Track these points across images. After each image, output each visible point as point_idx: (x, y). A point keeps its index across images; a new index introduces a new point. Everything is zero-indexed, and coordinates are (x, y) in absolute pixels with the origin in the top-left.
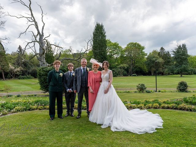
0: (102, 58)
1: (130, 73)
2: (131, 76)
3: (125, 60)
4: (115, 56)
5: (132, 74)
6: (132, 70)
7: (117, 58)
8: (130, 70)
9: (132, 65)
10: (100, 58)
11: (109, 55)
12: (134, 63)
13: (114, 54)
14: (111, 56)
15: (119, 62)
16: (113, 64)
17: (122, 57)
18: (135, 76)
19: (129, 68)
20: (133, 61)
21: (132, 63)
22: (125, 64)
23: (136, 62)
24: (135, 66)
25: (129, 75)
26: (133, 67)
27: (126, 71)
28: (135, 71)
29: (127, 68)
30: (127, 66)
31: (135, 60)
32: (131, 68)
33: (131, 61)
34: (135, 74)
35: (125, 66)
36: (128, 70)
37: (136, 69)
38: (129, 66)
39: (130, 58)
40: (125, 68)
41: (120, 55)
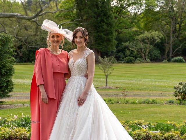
0: (99, 15)
1: (168, 55)
2: (169, 61)
3: (157, 20)
4: (132, 10)
5: (173, 57)
6: (175, 46)
7: (135, 14)
8: (169, 48)
9: (174, 33)
10: (93, 14)
11: (116, 7)
12: (180, 29)
13: (129, 6)
14: (120, 10)
15: (142, 25)
16: (125, 31)
17: (149, 11)
18: (180, 61)
19: (167, 41)
20: (177, 23)
21: (174, 30)
22: (156, 31)
23: (184, 25)
24: (181, 37)
25: (165, 59)
26: (177, 39)
27: (158, 49)
28: (181, 50)
29: (160, 41)
30: (160, 37)
31: (183, 21)
32: (171, 42)
33: (172, 23)
34: (181, 58)
35: (157, 35)
36: (164, 46)
37: (184, 45)
38: (167, 36)
39: (169, 16)
40: (156, 42)
41: (145, 9)
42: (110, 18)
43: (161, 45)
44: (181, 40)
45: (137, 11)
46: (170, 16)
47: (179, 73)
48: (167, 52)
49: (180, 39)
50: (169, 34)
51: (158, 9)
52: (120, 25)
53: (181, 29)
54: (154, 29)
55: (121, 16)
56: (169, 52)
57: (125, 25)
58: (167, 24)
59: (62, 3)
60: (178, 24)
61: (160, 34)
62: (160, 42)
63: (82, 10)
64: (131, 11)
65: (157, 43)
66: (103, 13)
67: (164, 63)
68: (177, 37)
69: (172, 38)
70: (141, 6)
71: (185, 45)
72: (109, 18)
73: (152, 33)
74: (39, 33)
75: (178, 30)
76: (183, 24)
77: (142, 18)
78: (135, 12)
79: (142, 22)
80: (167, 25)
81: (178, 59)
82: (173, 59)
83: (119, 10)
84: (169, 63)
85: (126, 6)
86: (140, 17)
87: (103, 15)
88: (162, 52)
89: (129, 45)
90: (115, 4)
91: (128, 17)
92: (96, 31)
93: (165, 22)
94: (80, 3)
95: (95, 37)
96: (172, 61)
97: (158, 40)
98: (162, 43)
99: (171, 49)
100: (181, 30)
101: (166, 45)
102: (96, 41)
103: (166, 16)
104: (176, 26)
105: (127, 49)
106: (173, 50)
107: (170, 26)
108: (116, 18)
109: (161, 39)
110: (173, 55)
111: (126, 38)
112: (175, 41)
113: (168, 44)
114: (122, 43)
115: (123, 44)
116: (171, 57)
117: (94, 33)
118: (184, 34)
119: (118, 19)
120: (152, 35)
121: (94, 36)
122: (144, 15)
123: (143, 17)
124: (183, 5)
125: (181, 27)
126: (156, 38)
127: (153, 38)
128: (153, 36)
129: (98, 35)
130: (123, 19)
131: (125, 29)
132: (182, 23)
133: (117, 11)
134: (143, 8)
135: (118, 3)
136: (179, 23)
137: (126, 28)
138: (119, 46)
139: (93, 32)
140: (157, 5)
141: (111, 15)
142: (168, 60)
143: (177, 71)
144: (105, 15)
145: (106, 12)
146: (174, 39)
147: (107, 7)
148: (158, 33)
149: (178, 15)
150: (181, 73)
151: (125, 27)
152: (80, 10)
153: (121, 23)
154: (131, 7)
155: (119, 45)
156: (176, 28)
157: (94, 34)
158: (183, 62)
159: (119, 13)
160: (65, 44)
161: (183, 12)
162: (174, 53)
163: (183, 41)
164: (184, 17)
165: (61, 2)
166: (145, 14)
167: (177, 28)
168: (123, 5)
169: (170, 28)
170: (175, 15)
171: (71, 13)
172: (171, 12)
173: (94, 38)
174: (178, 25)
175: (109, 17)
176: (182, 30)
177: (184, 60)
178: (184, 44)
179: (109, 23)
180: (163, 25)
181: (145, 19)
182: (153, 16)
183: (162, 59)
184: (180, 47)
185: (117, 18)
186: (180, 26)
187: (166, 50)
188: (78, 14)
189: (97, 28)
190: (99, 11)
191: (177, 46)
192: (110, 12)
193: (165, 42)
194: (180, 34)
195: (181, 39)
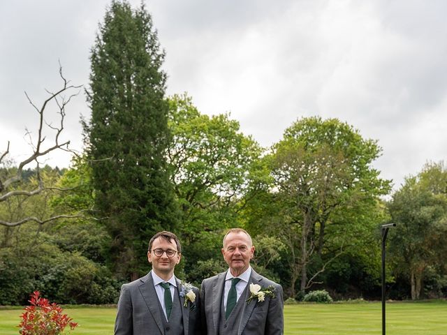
0: (144, 203)
1: (298, 288)
2: (299, 299)
4: (221, 191)
5: (307, 292)
6: (312, 268)
7: (227, 200)
8: (298, 271)
9: (309, 239)
12: (322, 233)
13: (213, 183)
14: (196, 190)
16: (204, 234)
17: (257, 194)
18: (323, 300)
19: (294, 257)
20: (315, 219)
21: (310, 233)
22: (270, 236)
23: (331, 224)
24: (325, 249)
25: (292, 297)
26: (316, 252)
27: (277, 274)
28: (325, 277)
29: (280, 258)
30: (280, 249)
31: (328, 214)
32: (303, 260)
33: (305, 220)
34: (324, 292)
35: (272, 245)
36: (288, 267)
37: (331, 265)
38: (295, 246)
39: (299, 204)
40: (272, 259)
41: (248, 189)
42: (170, 207)
43: (282, 266)
44: (325, 255)
45: (231, 192)
46: (301, 203)
47: (315, 326)
48: (294, 281)
49: (322, 253)
50: (299, 242)
51: (275, 190)
52: (195, 224)
53: (325, 232)
54: (267, 231)
55: (197, 203)
56: (299, 281)
57: (205, 223)
58: (297, 222)
59: (68, 175)
60: (319, 221)
61: (279, 242)
62: (281, 260)
63: (108, 189)
64: (218, 194)
65: (274, 261)
66: (154, 197)
67: (288, 304)
68: (317, 249)
69: (304, 250)
70: (240, 182)
71: (333, 266)
72: (167, 208)
73: (262, 241)
74: (13, 241)
75: (318, 233)
76: (328, 222)
77: (242, 208)
78: (228, 195)
79: (243, 217)
80: (296, 224)
81: (318, 295)
82: (306, 296)
83: (192, 191)
84: (299, 303)
85: (207, 182)
86: (237, 207)
87: (154, 202)
88: (284, 281)
89: (213, 266)
90: (183, 177)
91: (212, 206)
92: (139, 237)
93: (290, 216)
94: (102, 176)
95: (137, 249)
96: (306, 300)
97: (276, 256)
98: (284, 262)
99: (305, 275)
100: (325, 234)
101: (293, 265)
102: (139, 257)
103: (293, 205)
104: (314, 224)
105: (209, 275)
106: (309, 276)
107: (302, 224)
108: (185, 208)
109: (282, 253)
110: (307, 287)
111: (208, 251)
112: (311, 257)
113: (297, 263)
114: (199, 262)
115: (200, 264)
116: (304, 291)
117: (134, 240)
118: (332, 243)
119: (190, 210)
120: (262, 244)
121: (135, 248)
122: (246, 201)
123: (244, 206)
124: (328, 181)
125: (326, 228)
126: (272, 251)
127: (264, 250)
128: (265, 247)
129: (144, 244)
130: (202, 210)
131: (207, 232)
132: (326, 220)
133: (189, 193)
134: (243, 186)
135: (190, 176)
136: (321, 219)
137: (208, 230)
138: (193, 269)
139: (133, 237)
140: (274, 181)
141: (171, 201)
142: (296, 299)
143: (311, 321)
144: (158, 202)
145: (160, 194)
146: (310, 253)
147: (163, 183)
148: (275, 241)
149: (316, 202)
150: (319, 326)
151: (205, 228)
152: (103, 190)
153: (198, 218)
154: (218, 186)
155: (193, 266)
156: (313, 230)
157: (134, 243)
158: (329, 302)
159: (192, 198)
160: (72, 265)
161: (327, 195)
162: (311, 283)
163: (330, 258)
164: (330, 206)
165: (66, 173)
166: (249, 200)
167: (316, 229)
168: (201, 181)
169: (302, 230)
170: (311, 201)
171: (87, 197)
172: (302, 195)
173: (136, 251)
174: (318, 224)
175: (167, 205)
176: (328, 235)
177: (330, 298)
178: (332, 263)
179: (166, 219)
180: (286, 223)
181: (250, 211)
182: (265, 205)
183: (286, 295)
184: (322, 271)
185: (188, 208)
186: (323, 225)
187: (293, 276)
188: (99, 199)
189: (141, 230)
190: (143, 192)
191: (316, 267)
192: (168, 195)
193: (291, 260)
194: (324, 243)
195: (325, 252)
